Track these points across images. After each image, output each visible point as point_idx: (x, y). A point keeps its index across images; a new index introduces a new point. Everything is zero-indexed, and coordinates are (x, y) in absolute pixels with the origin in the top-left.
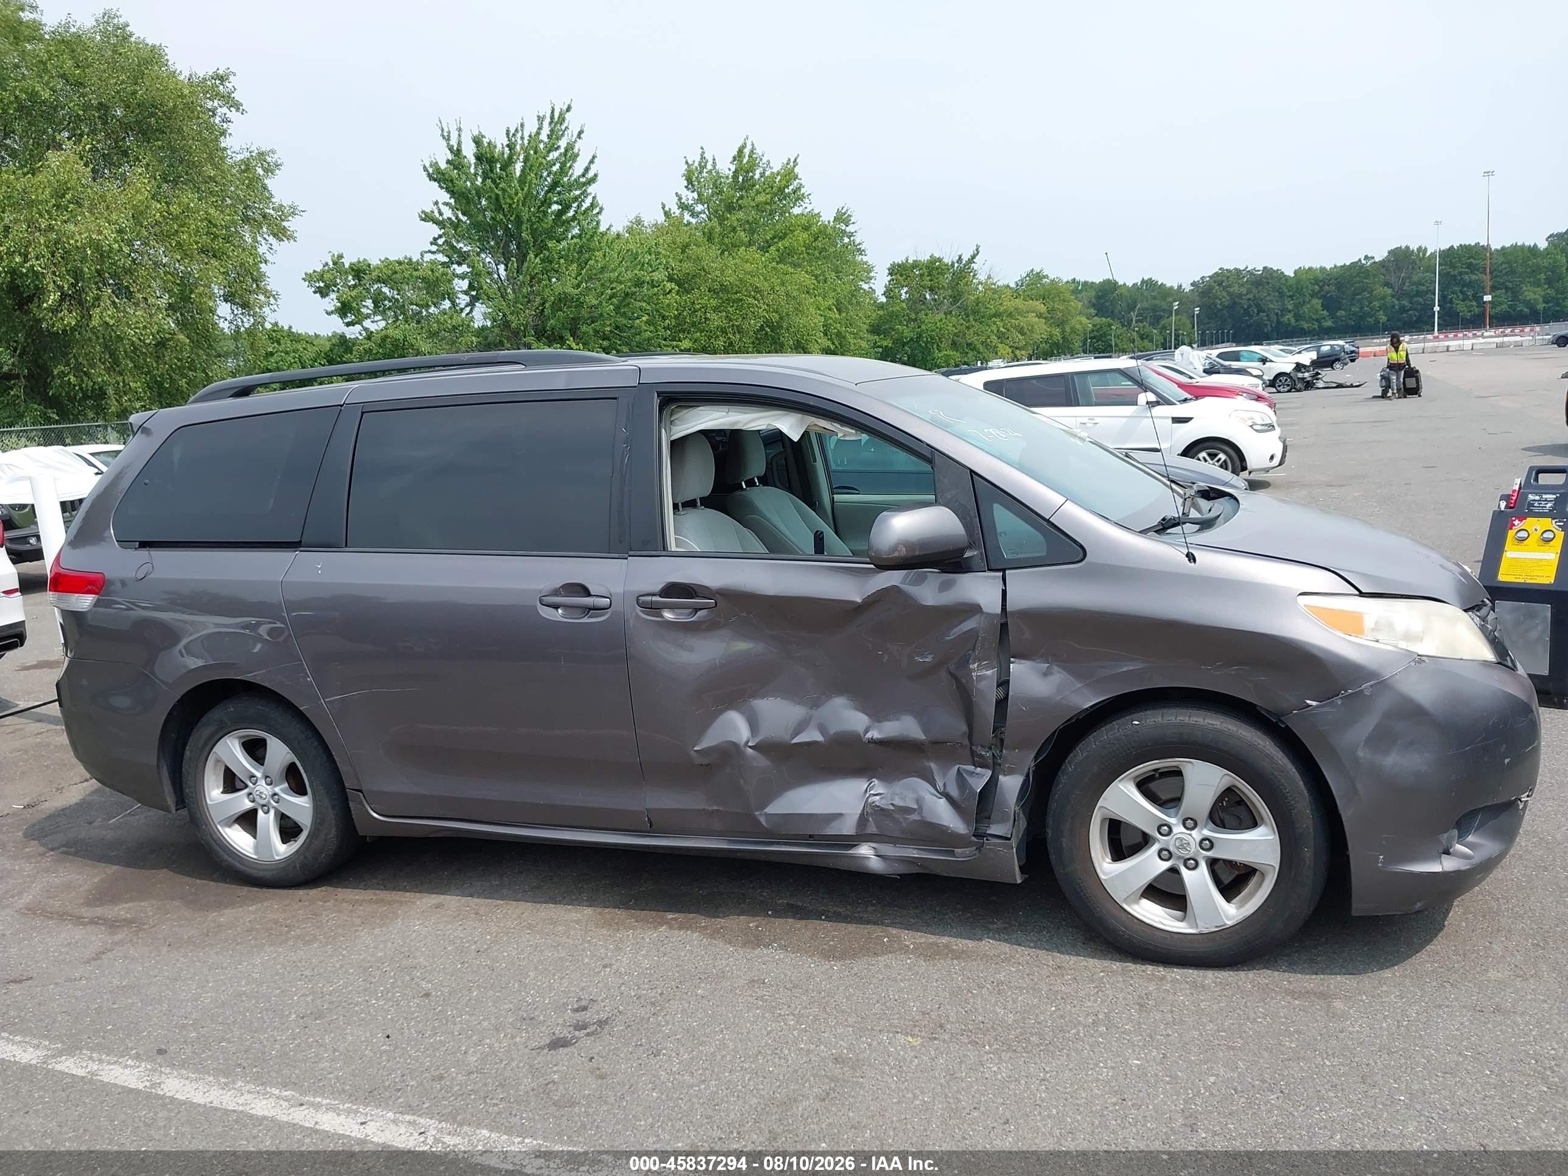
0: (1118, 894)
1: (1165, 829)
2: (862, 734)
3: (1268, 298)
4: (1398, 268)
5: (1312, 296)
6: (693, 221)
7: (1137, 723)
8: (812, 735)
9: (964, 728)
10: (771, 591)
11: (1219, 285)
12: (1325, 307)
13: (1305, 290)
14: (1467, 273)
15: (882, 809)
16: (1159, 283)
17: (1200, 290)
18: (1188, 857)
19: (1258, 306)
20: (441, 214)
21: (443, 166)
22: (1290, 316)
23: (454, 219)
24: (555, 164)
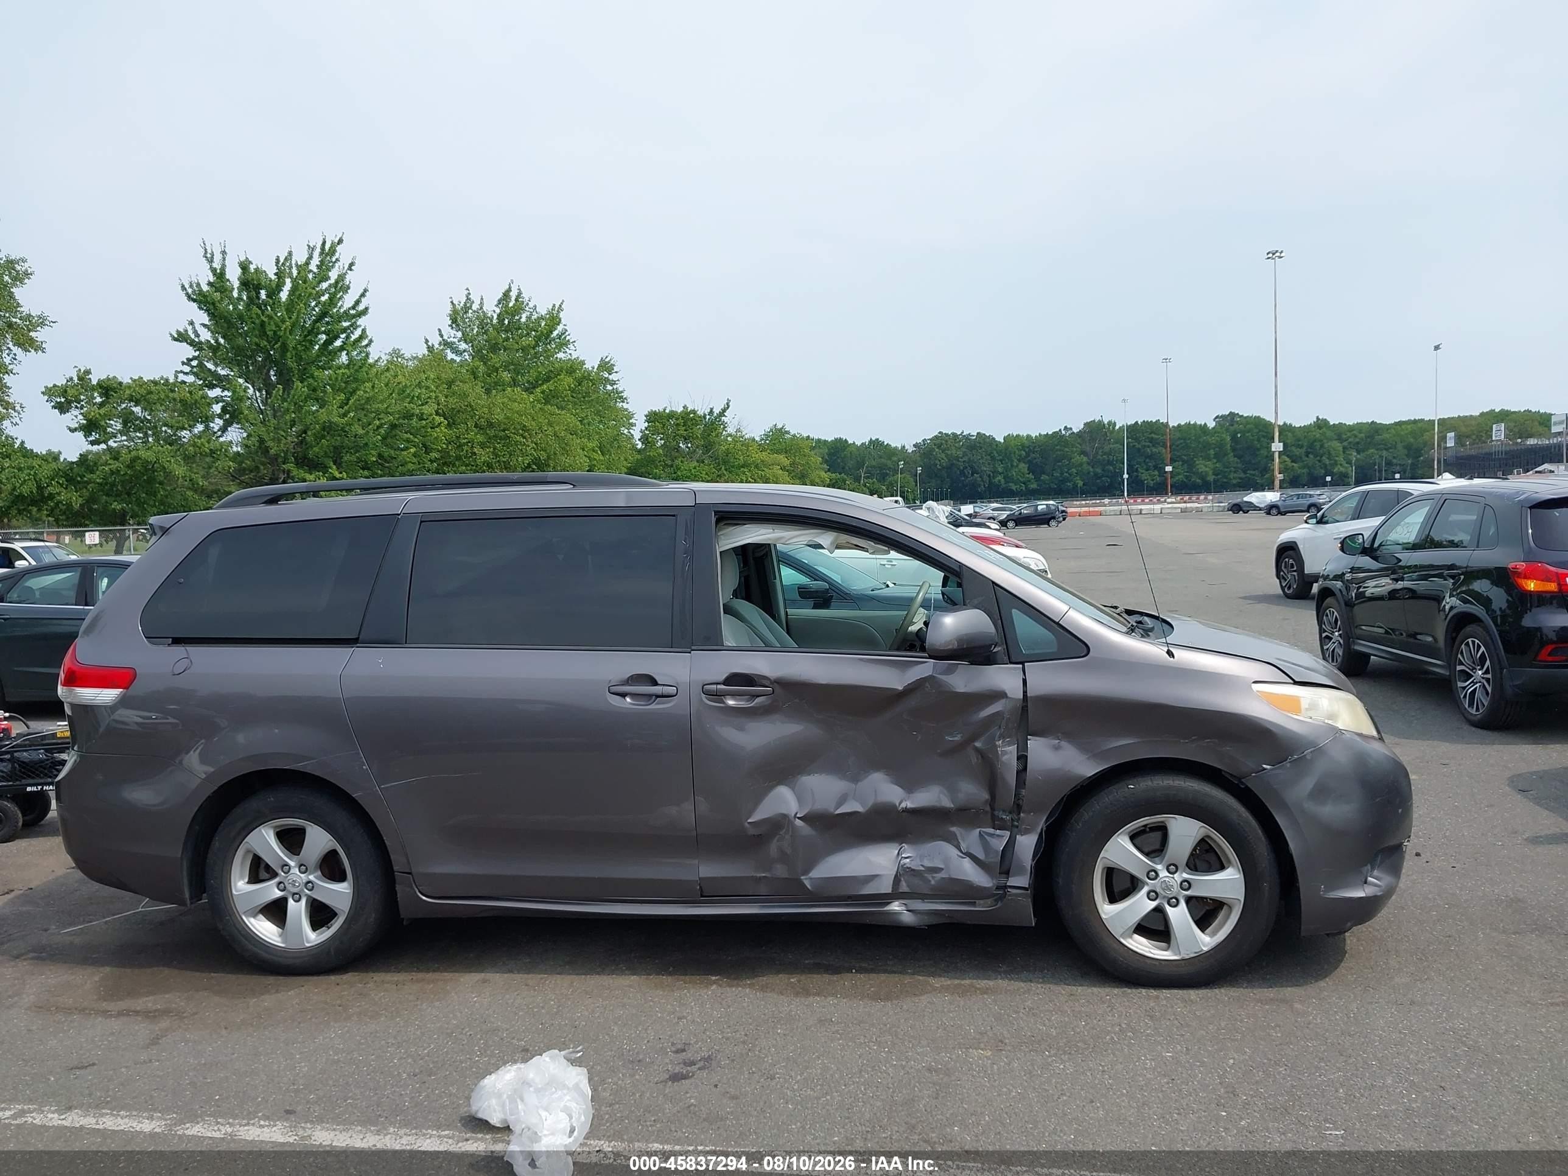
0: (1116, 930)
1: (1153, 874)
2: (897, 805)
3: (981, 461)
4: (1093, 439)
5: (1019, 461)
6: (458, 359)
7: (1132, 787)
8: (852, 806)
9: (986, 796)
10: (823, 680)
11: (939, 447)
12: (1031, 471)
13: (1013, 455)
14: (1149, 447)
15: (913, 870)
16: (885, 444)
17: (922, 451)
18: (1171, 896)
19: (972, 467)
20: (198, 336)
21: (205, 288)
22: (1000, 478)
23: (213, 342)
24: (323, 295)
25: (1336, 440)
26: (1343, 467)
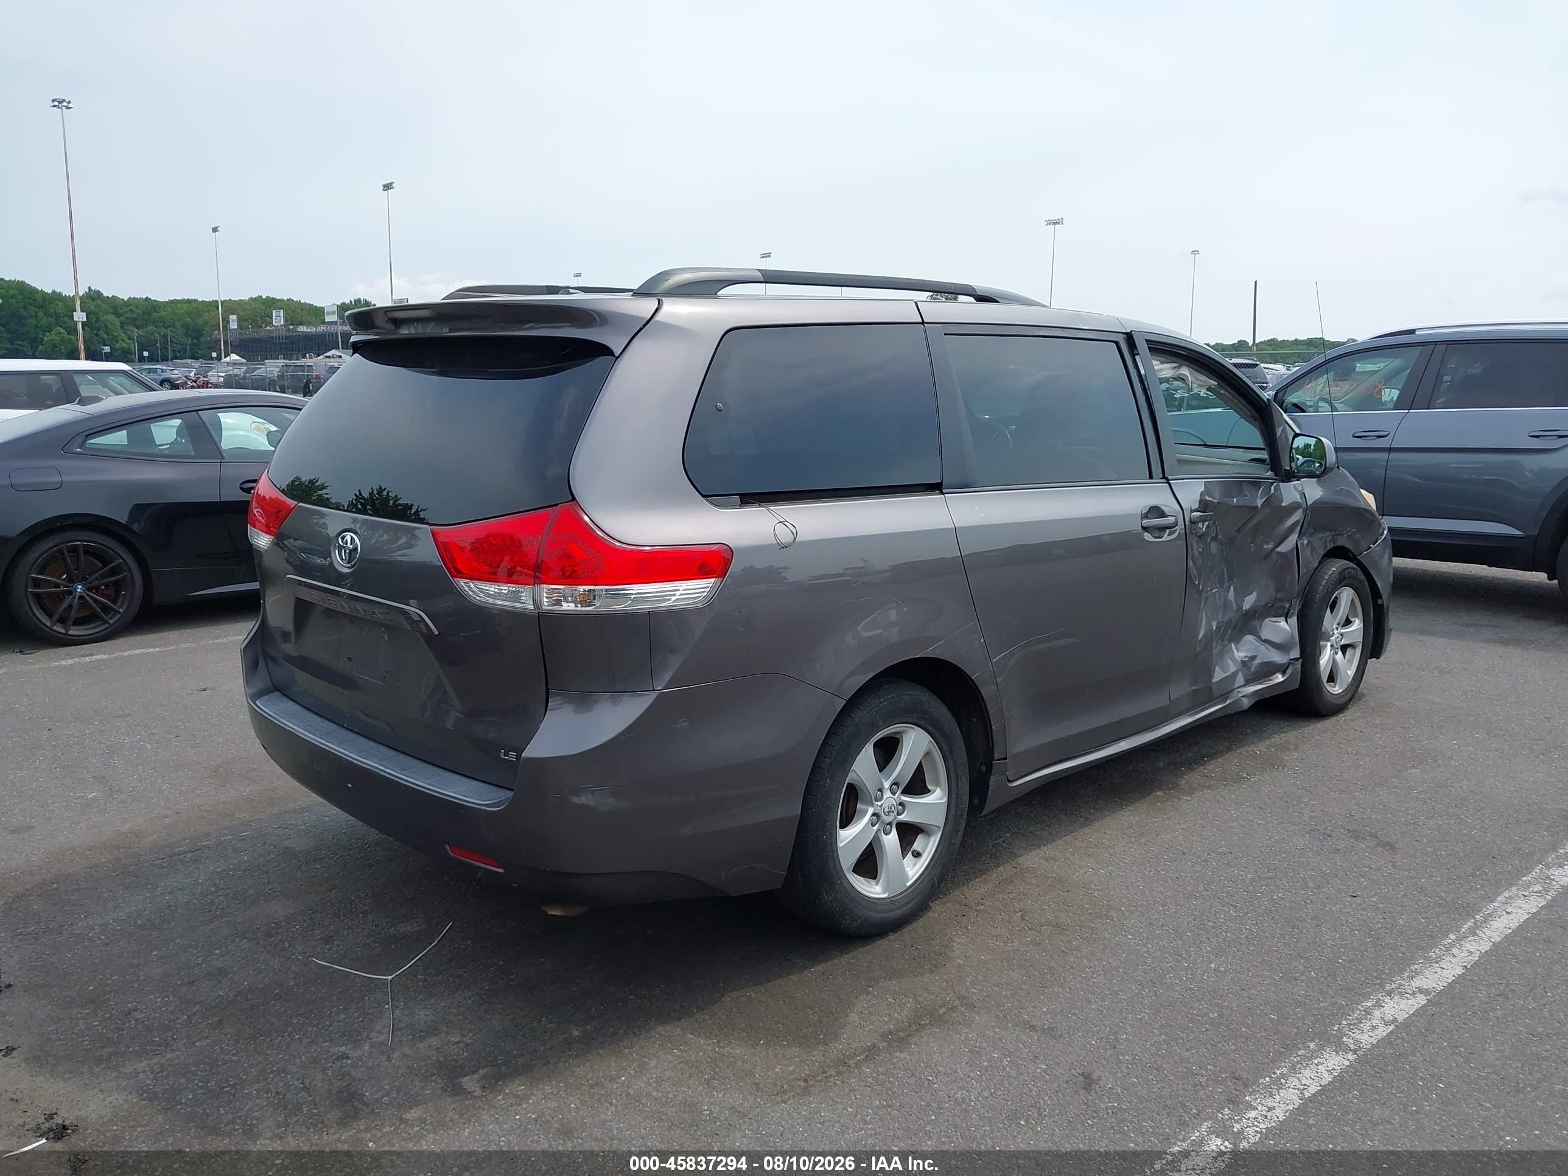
1: (1333, 633)
15: (1243, 662)
25: (112, 314)
26: (125, 342)
